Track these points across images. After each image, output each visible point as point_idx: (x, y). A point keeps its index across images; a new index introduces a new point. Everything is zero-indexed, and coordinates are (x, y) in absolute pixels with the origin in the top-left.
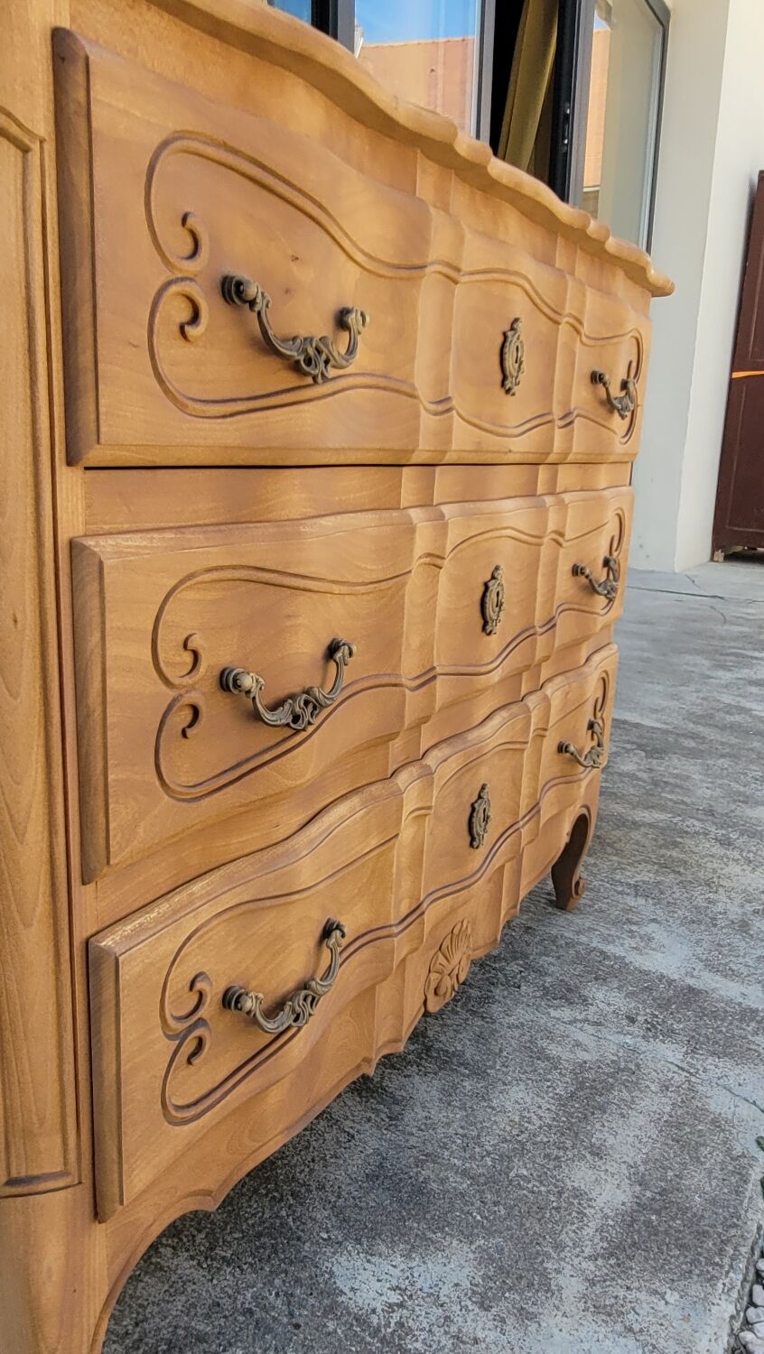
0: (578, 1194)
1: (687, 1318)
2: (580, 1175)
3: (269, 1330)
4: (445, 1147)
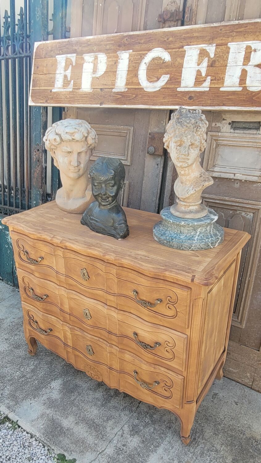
0: (67, 417)
1: (38, 427)
2: (71, 419)
3: (51, 373)
4: (82, 397)
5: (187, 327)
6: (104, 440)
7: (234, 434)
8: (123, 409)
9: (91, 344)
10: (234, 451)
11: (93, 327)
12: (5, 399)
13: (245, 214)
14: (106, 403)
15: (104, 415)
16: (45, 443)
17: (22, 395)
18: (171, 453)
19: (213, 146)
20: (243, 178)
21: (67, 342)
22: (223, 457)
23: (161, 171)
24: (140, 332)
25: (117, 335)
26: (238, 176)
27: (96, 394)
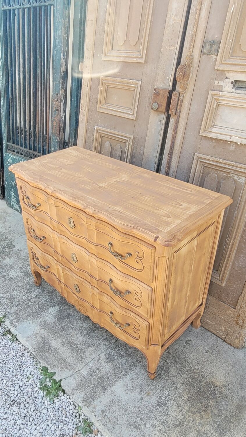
4: (72, 324)
5: (151, 281)
6: (82, 362)
7: (196, 377)
8: (104, 340)
9: (78, 284)
10: (192, 391)
11: (79, 269)
12: (10, 316)
13: (237, 178)
14: (91, 332)
15: (86, 342)
16: (35, 356)
17: (24, 315)
18: (136, 383)
19: (213, 106)
20: (239, 141)
21: (61, 279)
22: (181, 394)
23: (163, 128)
24: (114, 279)
25: (97, 279)
26: (235, 139)
27: (84, 324)
